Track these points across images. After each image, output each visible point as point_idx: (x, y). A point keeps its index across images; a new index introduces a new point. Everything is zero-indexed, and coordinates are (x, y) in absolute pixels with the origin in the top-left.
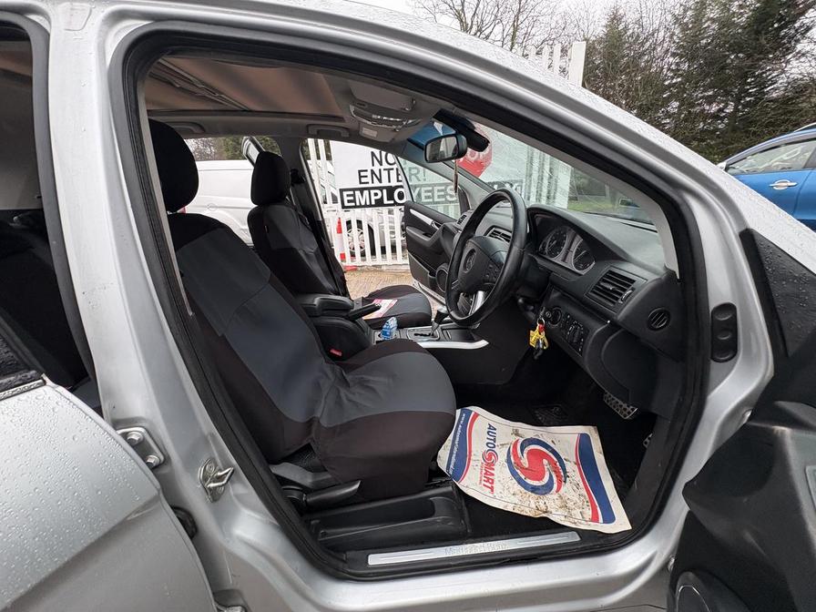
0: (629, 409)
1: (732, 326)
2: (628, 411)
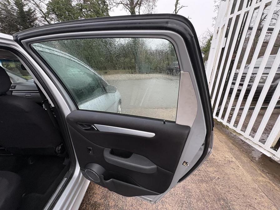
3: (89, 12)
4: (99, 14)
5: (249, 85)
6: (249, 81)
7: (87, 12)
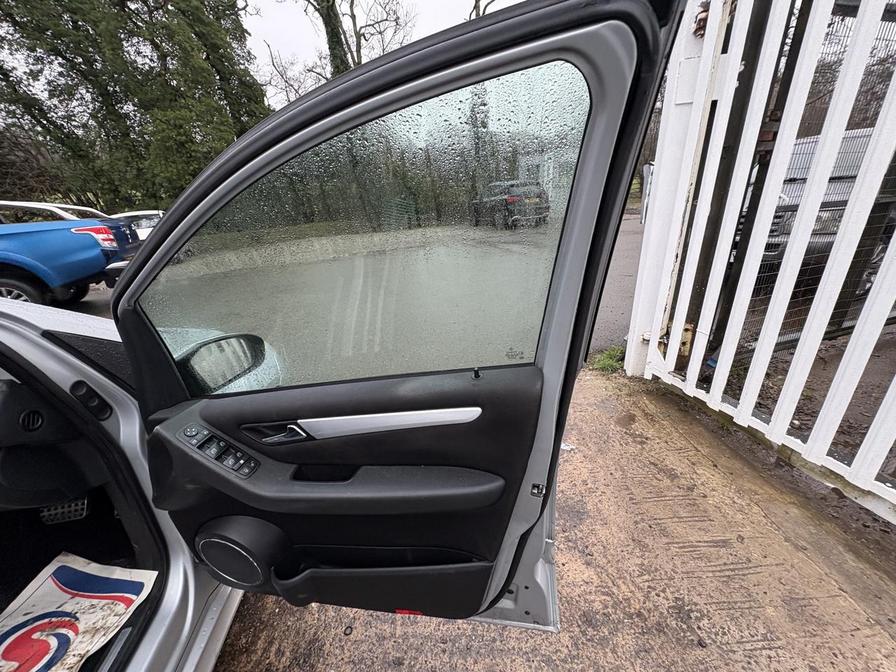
0: (80, 507)
1: (92, 394)
2: (80, 509)
3: (159, 15)
4: (202, 22)
5: (769, 247)
6: (772, 231)
7: (150, 12)
